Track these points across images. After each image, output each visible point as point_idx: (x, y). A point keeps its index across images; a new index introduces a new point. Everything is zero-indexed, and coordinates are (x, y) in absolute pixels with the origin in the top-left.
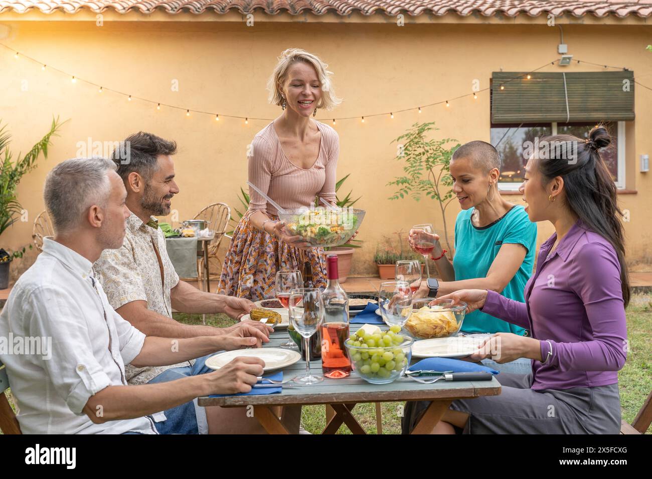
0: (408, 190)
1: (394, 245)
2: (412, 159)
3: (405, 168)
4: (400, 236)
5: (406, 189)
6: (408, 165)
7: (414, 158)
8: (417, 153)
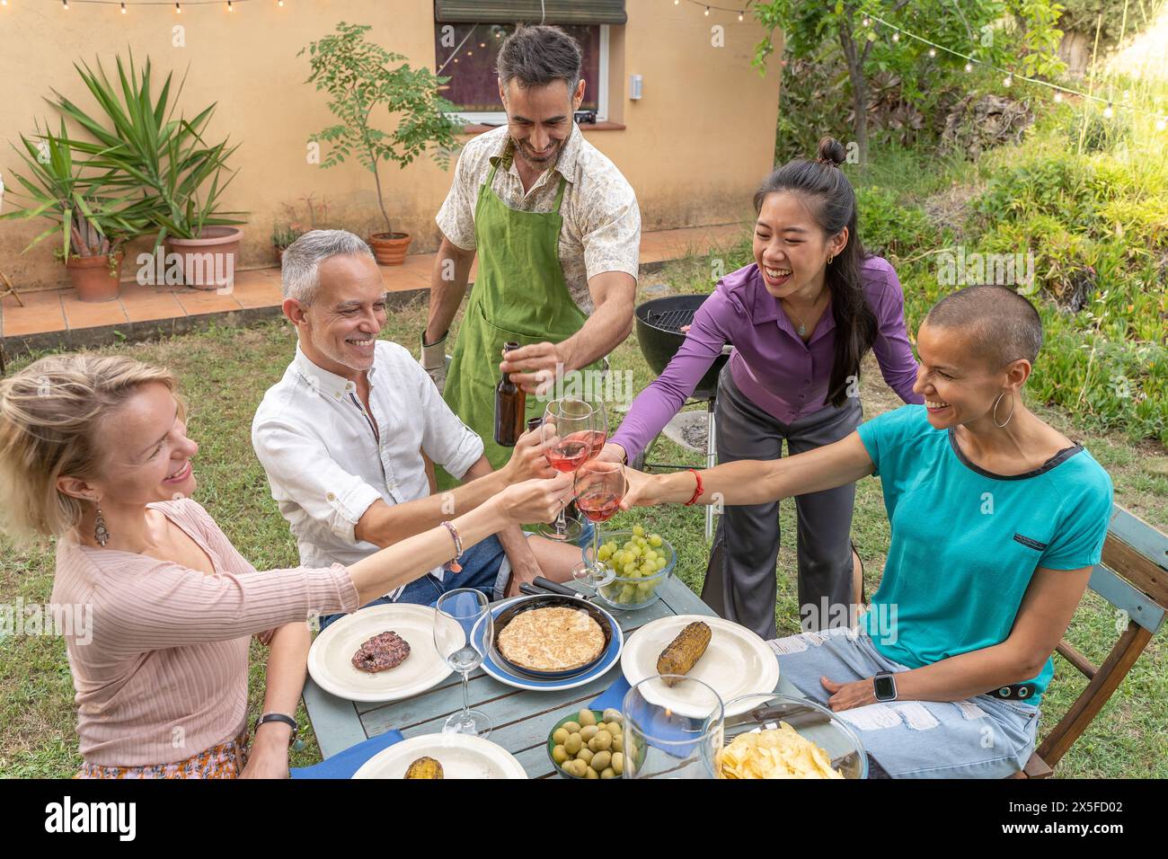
0: (348, 148)
1: (300, 216)
2: (338, 88)
3: (331, 106)
4: (310, 204)
5: (343, 146)
6: (332, 98)
7: (341, 85)
8: (343, 76)
